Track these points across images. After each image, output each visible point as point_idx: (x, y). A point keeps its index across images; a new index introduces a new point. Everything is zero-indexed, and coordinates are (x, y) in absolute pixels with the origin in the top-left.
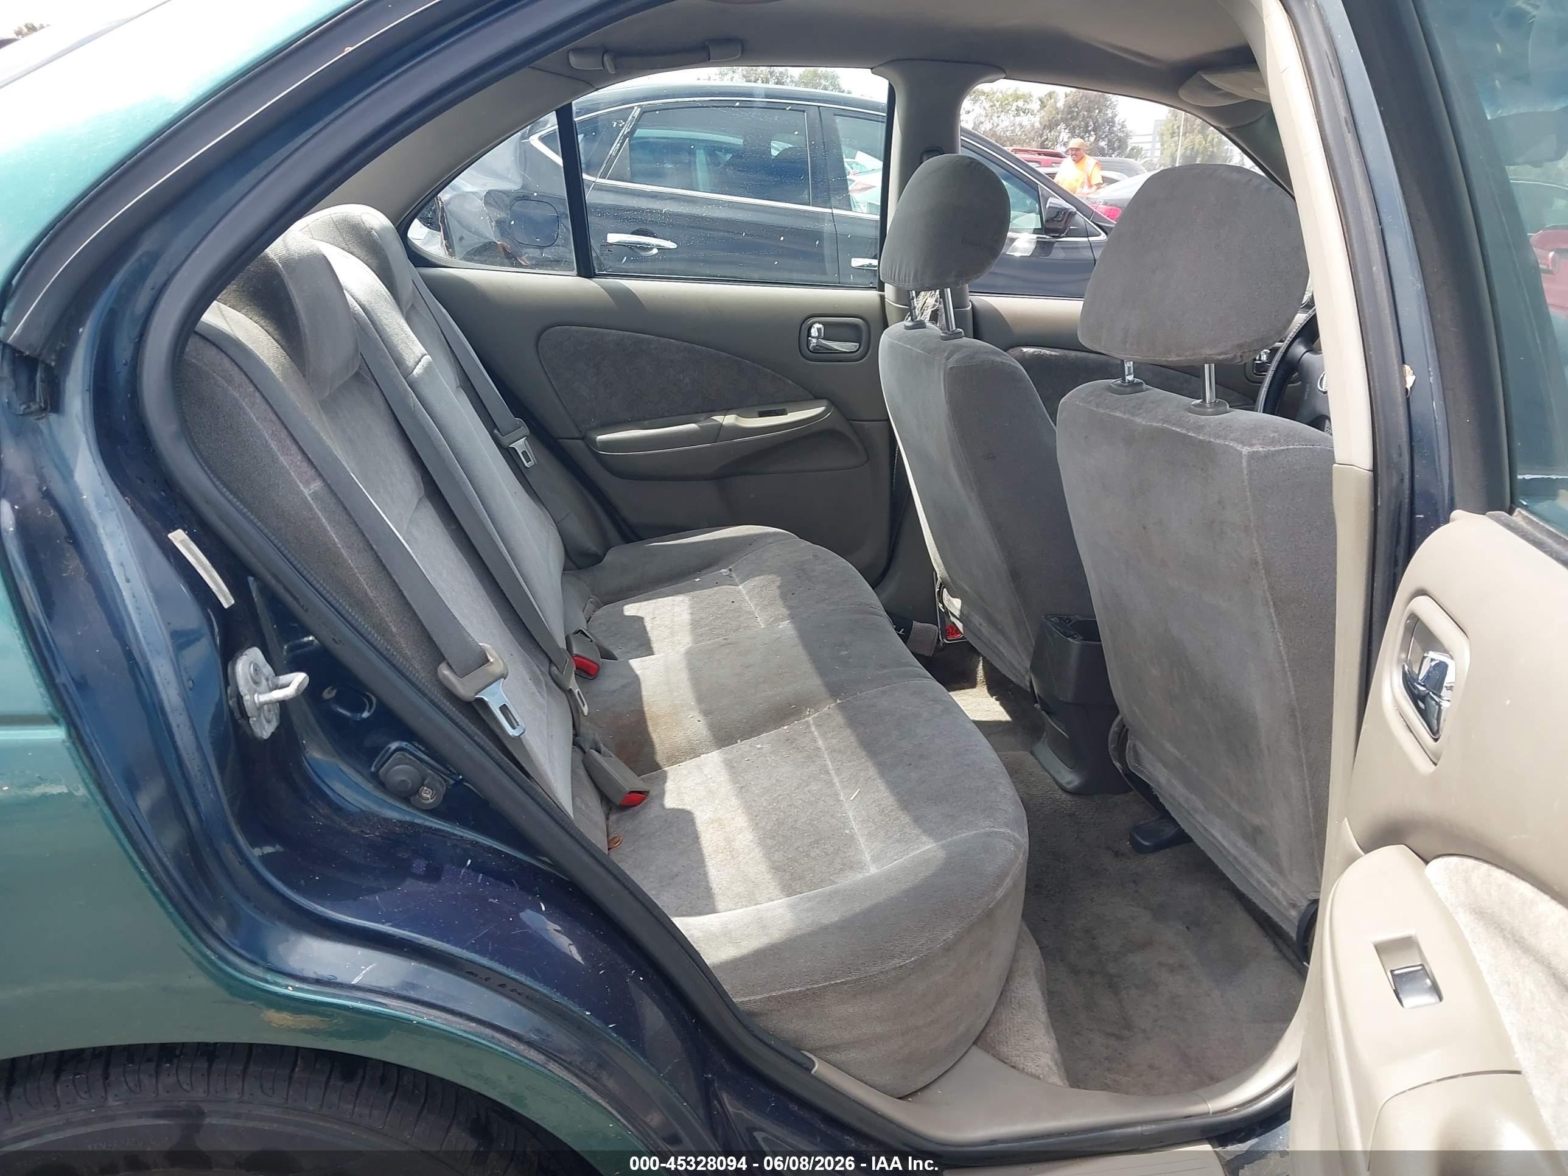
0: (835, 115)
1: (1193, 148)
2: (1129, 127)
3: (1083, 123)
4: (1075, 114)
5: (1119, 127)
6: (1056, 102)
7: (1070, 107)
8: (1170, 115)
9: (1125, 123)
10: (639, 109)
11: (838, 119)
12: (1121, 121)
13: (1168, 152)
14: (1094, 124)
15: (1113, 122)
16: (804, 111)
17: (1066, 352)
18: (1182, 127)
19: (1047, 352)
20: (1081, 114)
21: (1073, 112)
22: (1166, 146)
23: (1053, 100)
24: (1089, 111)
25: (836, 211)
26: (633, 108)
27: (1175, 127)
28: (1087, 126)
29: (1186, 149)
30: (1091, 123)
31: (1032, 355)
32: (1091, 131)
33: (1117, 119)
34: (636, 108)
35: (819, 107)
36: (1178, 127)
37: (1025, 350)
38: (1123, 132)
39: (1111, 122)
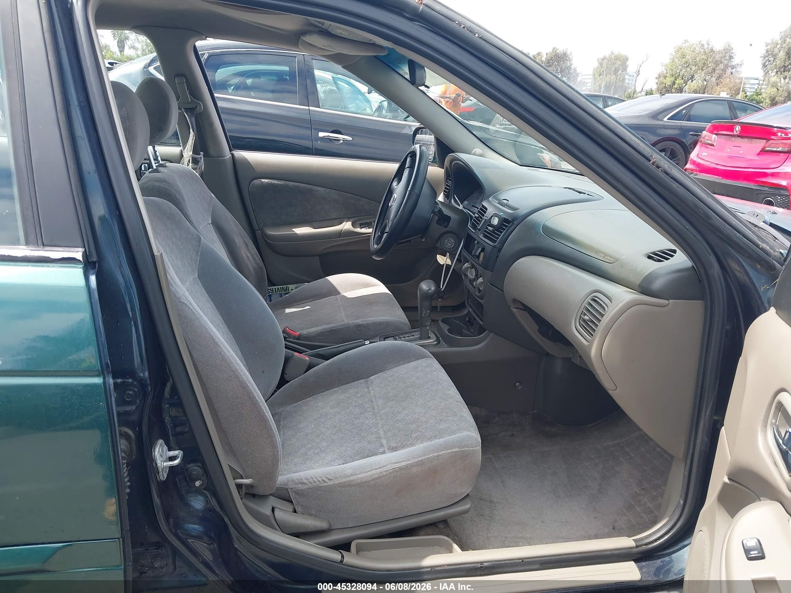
0: (312, 59)
1: (610, 82)
2: (579, 71)
3: (555, 68)
4: (551, 64)
5: (573, 71)
6: (541, 58)
7: (548, 60)
8: (599, 65)
9: (576, 69)
10: (208, 54)
11: (314, 61)
12: (574, 68)
13: (597, 84)
14: (561, 69)
15: (571, 68)
16: (296, 57)
17: (287, 182)
18: (605, 71)
19: (276, 182)
20: (554, 63)
21: (550, 62)
22: (596, 81)
23: (540, 56)
24: (558, 62)
25: (311, 108)
26: (205, 54)
27: (601, 71)
28: (557, 70)
29: (606, 82)
30: (559, 68)
31: (267, 183)
32: (559, 72)
33: (572, 67)
34: (206, 53)
35: (304, 55)
36: (603, 71)
37: (263, 180)
38: (575, 73)
39: (569, 68)
